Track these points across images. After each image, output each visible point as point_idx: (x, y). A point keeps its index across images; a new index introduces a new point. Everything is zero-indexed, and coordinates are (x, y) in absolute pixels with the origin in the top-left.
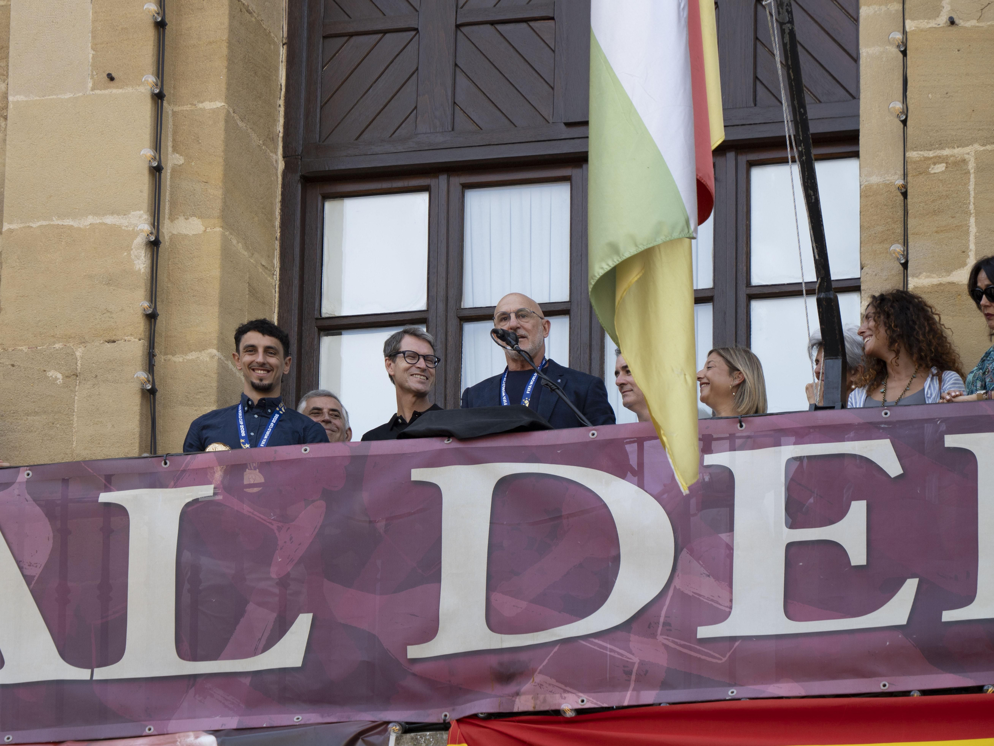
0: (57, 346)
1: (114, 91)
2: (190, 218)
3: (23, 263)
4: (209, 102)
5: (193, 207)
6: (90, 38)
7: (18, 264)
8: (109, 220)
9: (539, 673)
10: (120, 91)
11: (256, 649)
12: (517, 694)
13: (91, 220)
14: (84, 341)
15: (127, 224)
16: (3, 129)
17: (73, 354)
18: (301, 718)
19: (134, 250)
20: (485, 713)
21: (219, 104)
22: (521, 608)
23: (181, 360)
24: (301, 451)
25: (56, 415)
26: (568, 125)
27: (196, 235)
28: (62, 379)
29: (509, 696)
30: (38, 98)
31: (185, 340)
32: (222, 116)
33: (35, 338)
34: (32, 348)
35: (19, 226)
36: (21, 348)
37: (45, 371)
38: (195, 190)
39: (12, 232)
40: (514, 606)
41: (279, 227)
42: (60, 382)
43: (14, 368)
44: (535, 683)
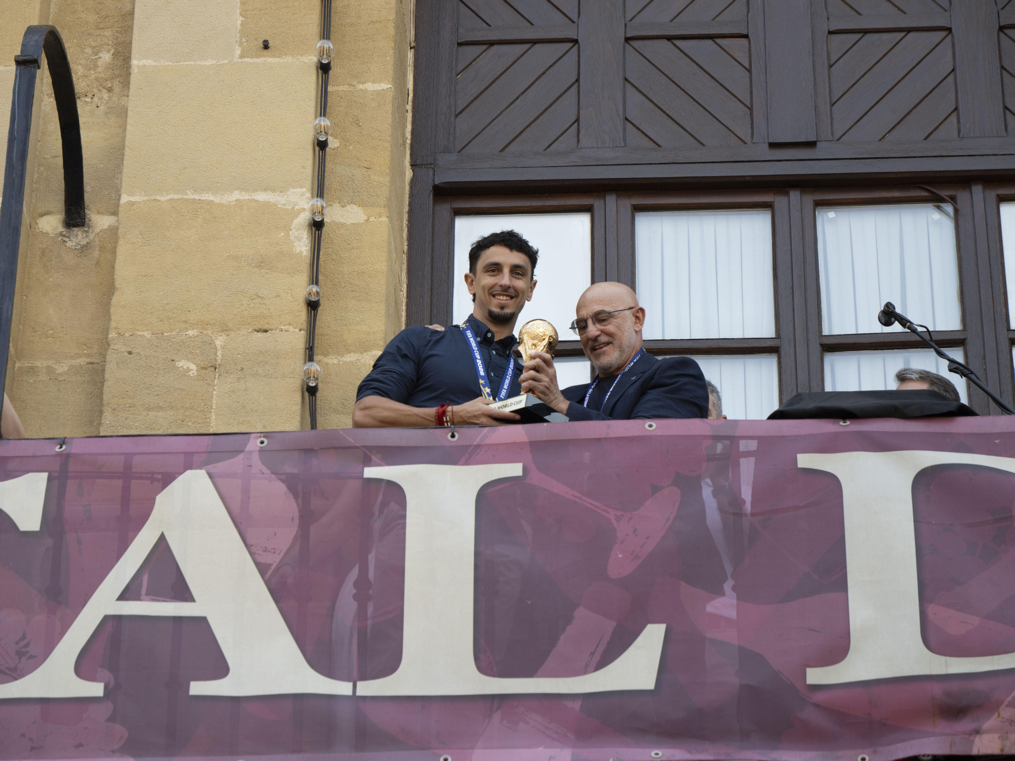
0: (191, 333)
1: (270, 60)
2: (348, 205)
3: (146, 239)
4: (372, 83)
5: (352, 194)
6: (239, 4)
7: (140, 240)
8: (261, 197)
9: (1007, 706)
10: (278, 59)
11: (587, 665)
12: (977, 732)
13: (236, 195)
14: (227, 329)
15: (285, 202)
16: (105, 102)
17: (211, 343)
18: (660, 754)
19: (294, 230)
20: (928, 756)
21: (385, 86)
22: (973, 625)
23: (335, 361)
24: (644, 427)
25: (187, 412)
26: (773, 145)
27: (355, 224)
28: (197, 371)
29: (964, 734)
30: (170, 64)
31: (341, 339)
32: (389, 97)
33: (160, 323)
34: (156, 334)
35: (143, 199)
36: (141, 333)
37: (173, 360)
38: (354, 176)
39: (133, 205)
40: (962, 622)
41: (406, 240)
42: (193, 373)
43: (131, 356)
44: (1003, 718)
